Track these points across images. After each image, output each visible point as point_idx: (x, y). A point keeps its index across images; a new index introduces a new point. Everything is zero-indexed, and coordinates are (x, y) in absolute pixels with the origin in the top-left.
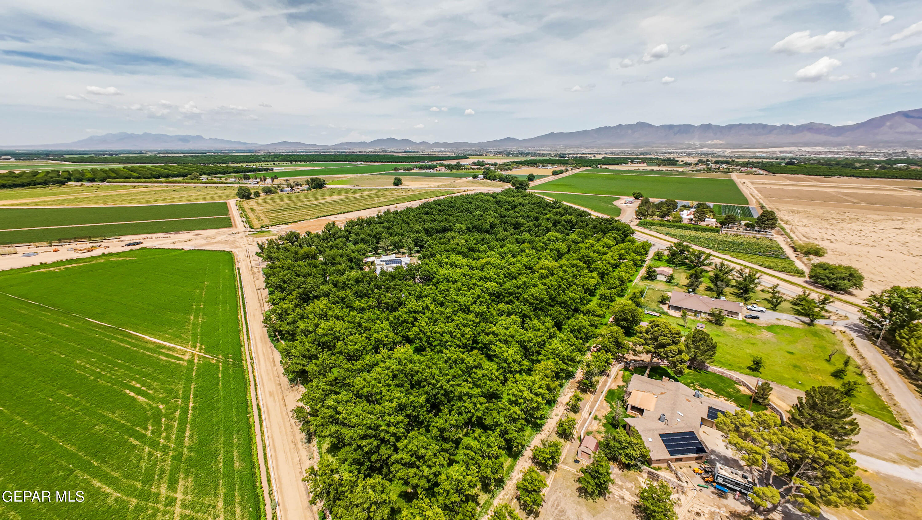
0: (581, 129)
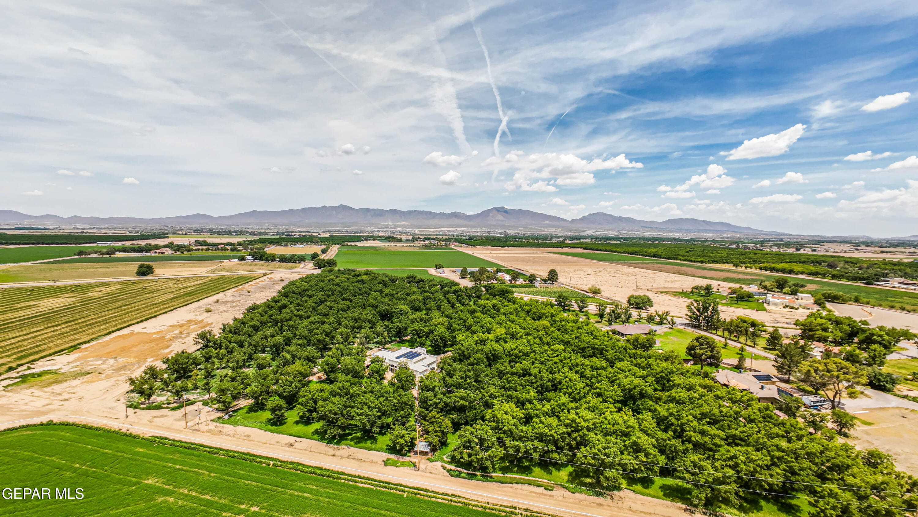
0: (287, 209)
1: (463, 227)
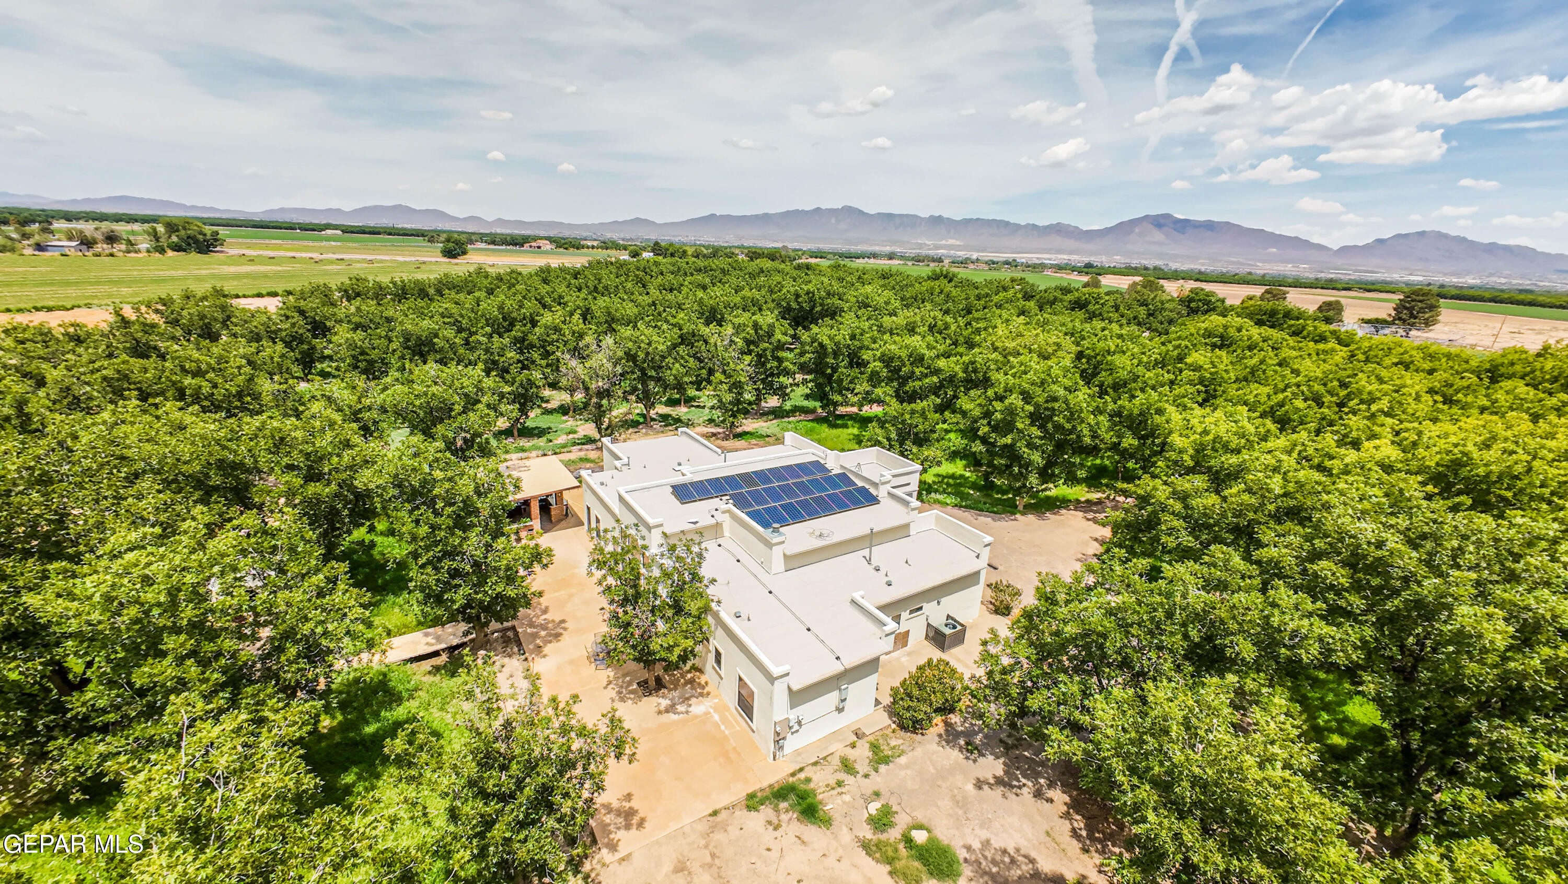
1: (1071, 253)
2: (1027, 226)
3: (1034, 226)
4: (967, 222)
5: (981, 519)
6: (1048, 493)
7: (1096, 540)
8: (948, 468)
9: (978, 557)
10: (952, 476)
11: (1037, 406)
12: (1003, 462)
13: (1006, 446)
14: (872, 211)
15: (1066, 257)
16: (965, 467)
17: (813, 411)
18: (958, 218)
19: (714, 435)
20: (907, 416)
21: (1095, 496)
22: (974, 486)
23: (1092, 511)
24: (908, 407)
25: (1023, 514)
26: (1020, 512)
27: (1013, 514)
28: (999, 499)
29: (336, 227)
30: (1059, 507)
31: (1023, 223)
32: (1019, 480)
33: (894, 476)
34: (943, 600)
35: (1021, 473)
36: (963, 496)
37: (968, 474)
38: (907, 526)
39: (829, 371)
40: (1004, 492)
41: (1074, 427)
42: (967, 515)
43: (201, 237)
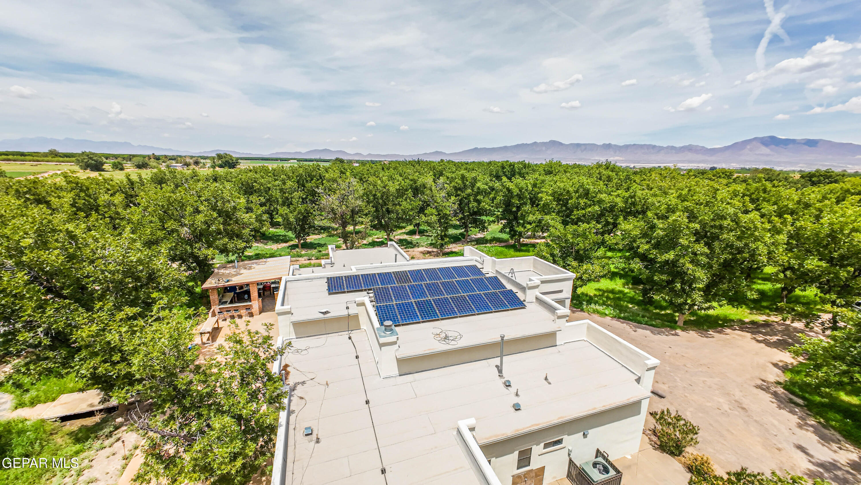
1: (699, 162)
2: (668, 147)
3: (673, 148)
4: (627, 147)
5: (641, 332)
6: (711, 312)
7: (776, 365)
8: (605, 284)
9: (638, 380)
10: (612, 291)
11: (703, 225)
12: (664, 277)
13: (667, 262)
14: (567, 143)
15: (695, 165)
16: (624, 285)
17: (506, 241)
18: (622, 145)
19: (429, 252)
20: (569, 236)
21: (760, 318)
22: (632, 300)
23: (761, 333)
24: (571, 228)
25: (683, 329)
26: (680, 328)
27: (673, 328)
28: (658, 314)
29: (295, 159)
30: (722, 326)
31: (665, 146)
32: (681, 296)
33: (543, 282)
34: (591, 432)
35: (683, 290)
36: (622, 309)
37: (626, 291)
38: (552, 335)
39: (514, 209)
40: (662, 308)
41: (746, 245)
42: (625, 327)
43: (231, 161)
